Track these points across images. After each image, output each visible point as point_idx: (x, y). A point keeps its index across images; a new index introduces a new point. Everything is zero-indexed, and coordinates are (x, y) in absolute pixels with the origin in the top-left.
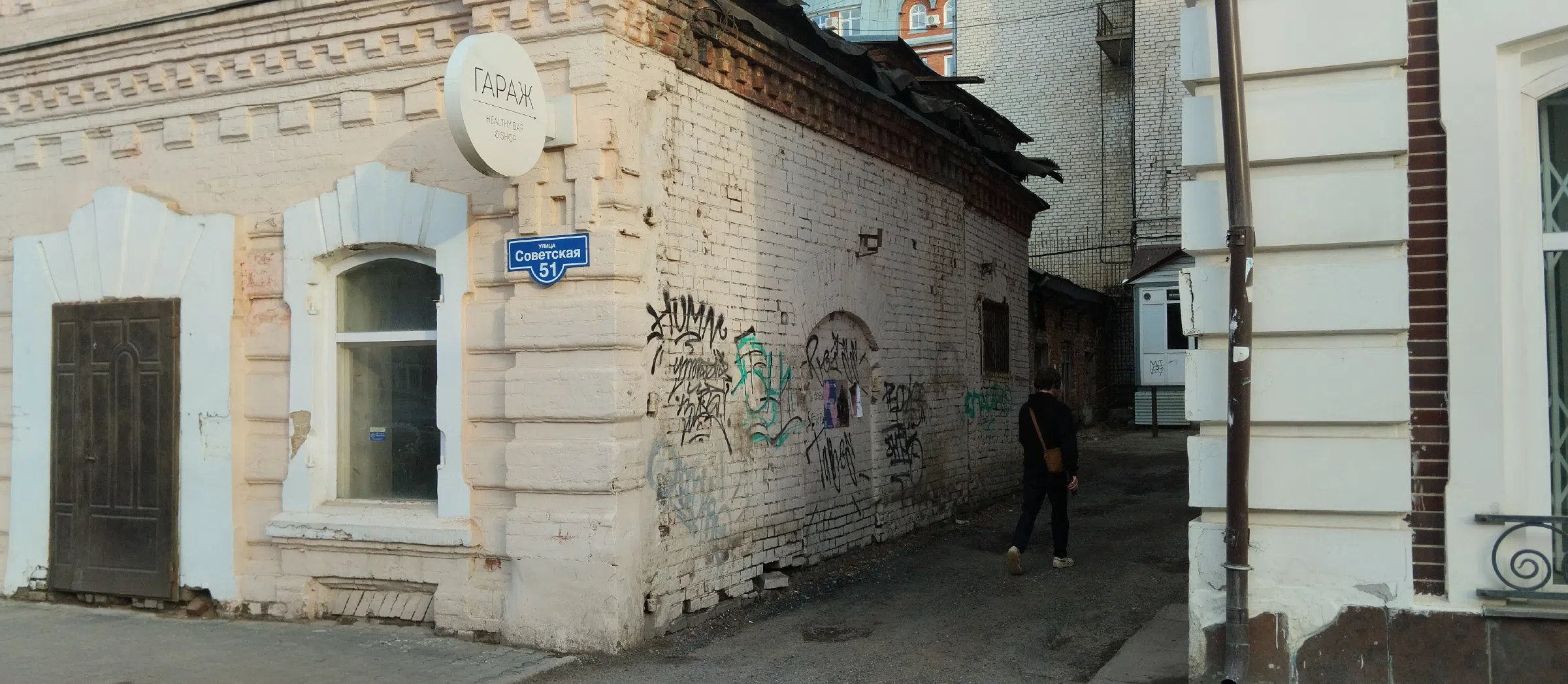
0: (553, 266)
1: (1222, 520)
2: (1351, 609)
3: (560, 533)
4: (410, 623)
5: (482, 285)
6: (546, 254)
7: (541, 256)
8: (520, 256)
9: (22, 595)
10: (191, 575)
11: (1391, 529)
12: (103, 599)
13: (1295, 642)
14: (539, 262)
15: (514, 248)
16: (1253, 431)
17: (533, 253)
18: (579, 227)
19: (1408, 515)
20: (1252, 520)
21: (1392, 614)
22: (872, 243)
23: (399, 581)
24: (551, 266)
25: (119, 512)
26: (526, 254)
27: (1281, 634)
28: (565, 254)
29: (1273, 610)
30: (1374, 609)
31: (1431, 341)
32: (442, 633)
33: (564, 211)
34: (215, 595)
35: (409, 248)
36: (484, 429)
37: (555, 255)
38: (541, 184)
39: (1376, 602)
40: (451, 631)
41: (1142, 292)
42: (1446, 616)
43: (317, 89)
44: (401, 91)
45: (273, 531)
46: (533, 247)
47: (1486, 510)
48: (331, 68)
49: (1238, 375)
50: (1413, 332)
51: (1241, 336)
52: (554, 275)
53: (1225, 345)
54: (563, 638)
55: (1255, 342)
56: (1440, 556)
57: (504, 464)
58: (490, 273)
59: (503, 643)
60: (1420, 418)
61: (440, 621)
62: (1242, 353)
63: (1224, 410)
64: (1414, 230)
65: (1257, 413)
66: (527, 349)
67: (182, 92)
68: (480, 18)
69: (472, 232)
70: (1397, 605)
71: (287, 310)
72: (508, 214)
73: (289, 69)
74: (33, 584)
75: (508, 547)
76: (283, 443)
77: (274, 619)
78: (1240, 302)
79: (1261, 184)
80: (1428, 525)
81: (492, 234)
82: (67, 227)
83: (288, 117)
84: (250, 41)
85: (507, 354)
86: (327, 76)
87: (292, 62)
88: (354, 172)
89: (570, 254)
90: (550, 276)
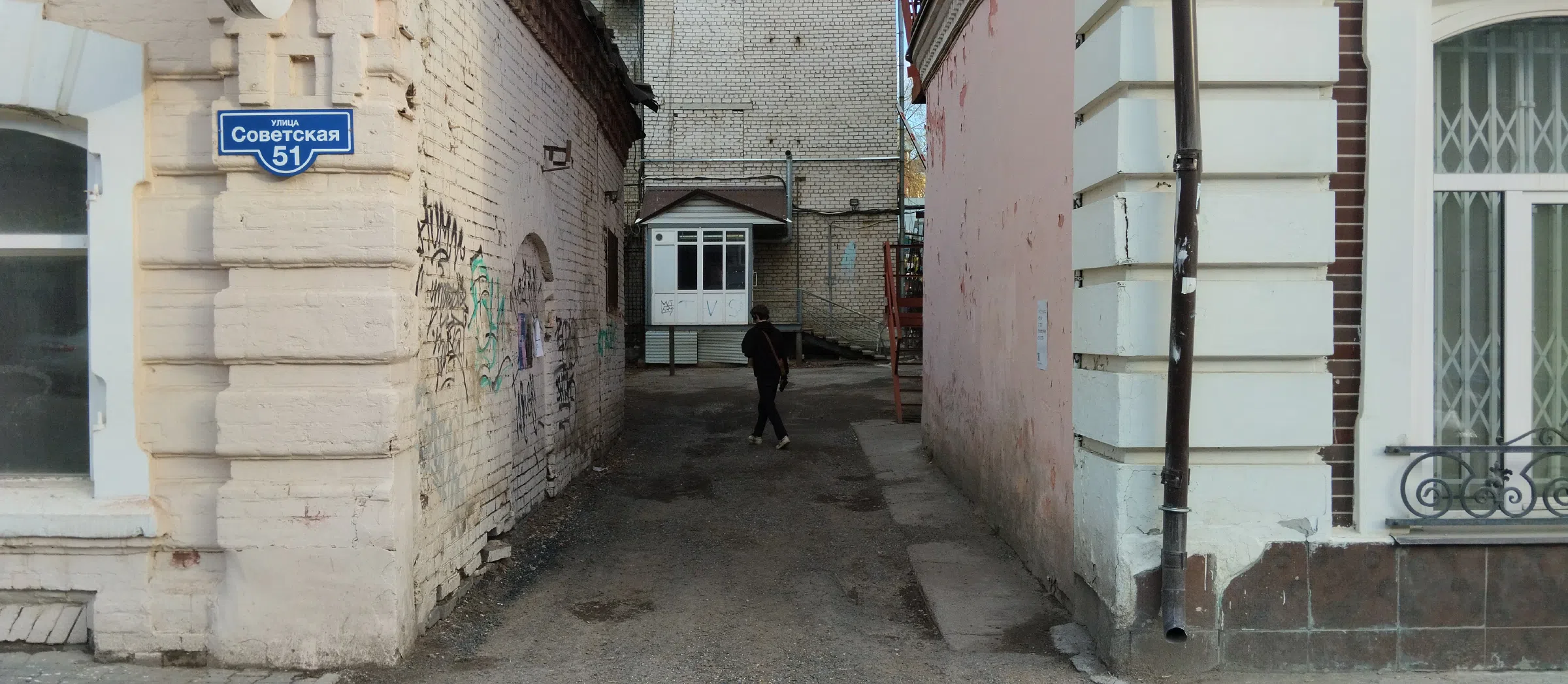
0: (296, 151)
1: (1160, 461)
2: (1275, 545)
3: (307, 512)
4: (45, 647)
5: (163, 172)
6: (284, 135)
7: (276, 136)
8: (239, 134)
11: (1308, 464)
13: (1222, 581)
14: (271, 144)
15: (231, 123)
16: (1196, 367)
17: (261, 132)
18: (336, 99)
19: (1322, 450)
20: (1193, 459)
21: (1313, 549)
22: (559, 156)
23: (27, 590)
24: (291, 151)
26: (250, 132)
27: (1209, 576)
28: (315, 135)
29: (1203, 553)
30: (1296, 544)
31: (1347, 275)
32: (109, 658)
33: (312, 77)
36: (166, 374)
37: (299, 136)
38: (274, 36)
39: (1297, 537)
40: (124, 655)
41: (654, 232)
42: (1361, 546)
46: (264, 123)
47: (1395, 442)
49: (1183, 307)
50: (1337, 267)
51: (1185, 269)
52: (297, 162)
53: (1168, 275)
54: (312, 650)
55: (1199, 273)
56: (1353, 487)
57: (210, 423)
58: (180, 159)
59: (217, 665)
60: (1339, 352)
61: (103, 643)
62: (1188, 285)
63: (1163, 344)
64: (1342, 164)
65: (1200, 347)
66: (249, 264)
69: (151, 98)
70: (1316, 538)
72: (213, 72)
75: (217, 535)
78: (1186, 230)
79: (1206, 105)
80: (1342, 458)
81: (184, 102)
85: (216, 269)
89: (323, 135)
90: (290, 164)
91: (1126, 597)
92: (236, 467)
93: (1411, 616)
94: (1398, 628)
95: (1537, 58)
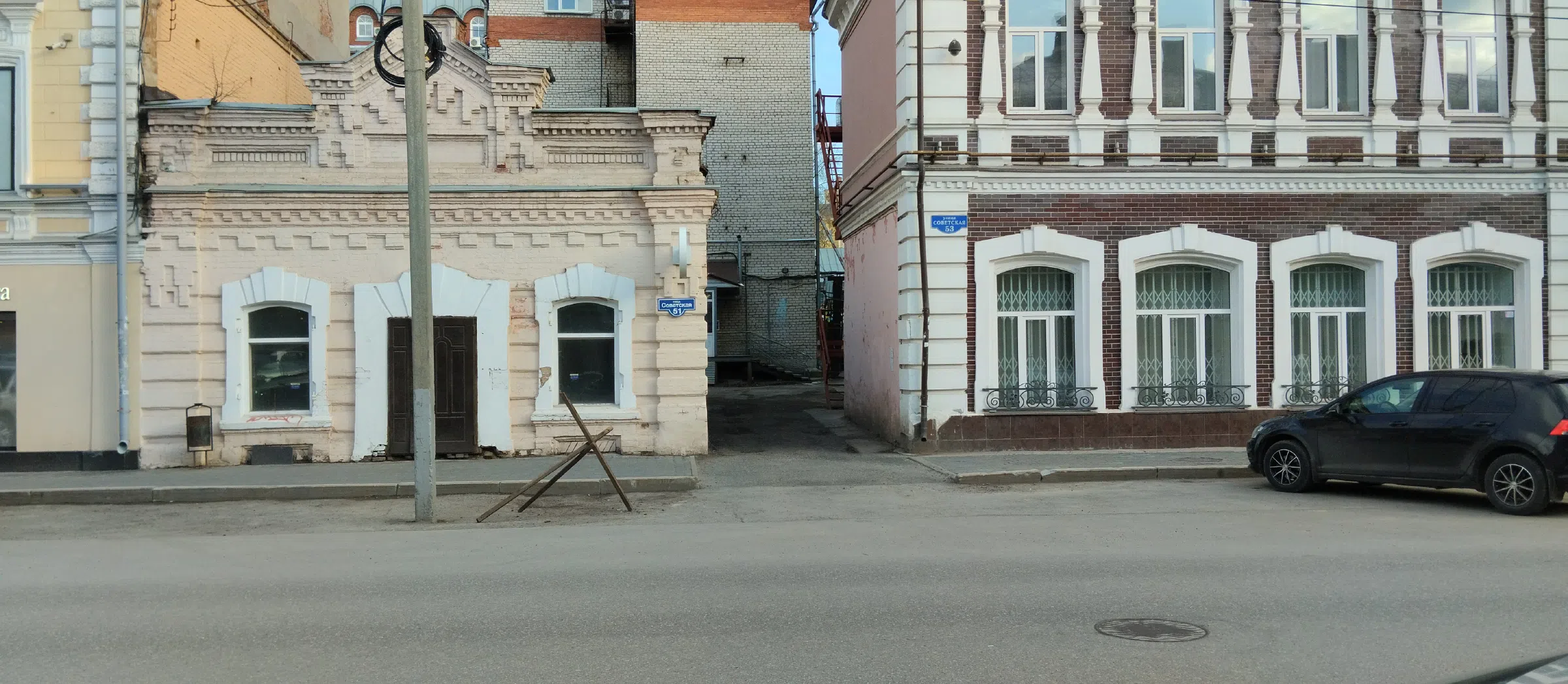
0: (680, 309)
1: (920, 394)
2: (952, 417)
5: (640, 316)
7: (674, 306)
8: (664, 305)
9: (370, 459)
10: (485, 439)
11: (962, 394)
13: (938, 427)
14: (673, 308)
15: (661, 302)
16: (929, 367)
17: (670, 305)
18: (691, 295)
19: (965, 390)
20: (929, 394)
21: (963, 418)
24: (678, 310)
26: (667, 305)
27: (934, 425)
28: (685, 305)
29: (932, 419)
30: (958, 416)
31: (972, 341)
32: (626, 454)
33: (684, 288)
34: (499, 449)
35: (605, 300)
36: (639, 373)
37: (680, 305)
38: (673, 278)
39: (958, 414)
40: (629, 453)
42: (976, 417)
43: (554, 230)
44: (601, 235)
45: (534, 419)
46: (671, 302)
47: (985, 388)
48: (564, 221)
49: (925, 350)
50: (968, 339)
51: (926, 340)
52: (681, 313)
53: (921, 342)
54: (686, 450)
55: (930, 341)
56: (974, 401)
57: (655, 386)
58: (644, 311)
59: (657, 454)
60: (969, 363)
61: (624, 450)
62: (926, 344)
63: (920, 361)
64: (969, 310)
65: (929, 362)
66: (665, 341)
67: (474, 223)
68: (652, 212)
69: (636, 295)
70: (964, 415)
71: (536, 323)
72: (656, 288)
73: (541, 220)
74: (376, 454)
75: (656, 418)
76: (534, 381)
77: (536, 456)
78: (926, 330)
79: (931, 295)
80: (971, 392)
81: (646, 295)
82: (397, 280)
83: (537, 240)
84: (522, 206)
85: (656, 343)
86: (563, 225)
87: (543, 217)
88: (576, 265)
89: (687, 305)
90: (678, 313)
91: (911, 431)
92: (662, 399)
93: (990, 436)
94: (987, 439)
95: (1033, 276)
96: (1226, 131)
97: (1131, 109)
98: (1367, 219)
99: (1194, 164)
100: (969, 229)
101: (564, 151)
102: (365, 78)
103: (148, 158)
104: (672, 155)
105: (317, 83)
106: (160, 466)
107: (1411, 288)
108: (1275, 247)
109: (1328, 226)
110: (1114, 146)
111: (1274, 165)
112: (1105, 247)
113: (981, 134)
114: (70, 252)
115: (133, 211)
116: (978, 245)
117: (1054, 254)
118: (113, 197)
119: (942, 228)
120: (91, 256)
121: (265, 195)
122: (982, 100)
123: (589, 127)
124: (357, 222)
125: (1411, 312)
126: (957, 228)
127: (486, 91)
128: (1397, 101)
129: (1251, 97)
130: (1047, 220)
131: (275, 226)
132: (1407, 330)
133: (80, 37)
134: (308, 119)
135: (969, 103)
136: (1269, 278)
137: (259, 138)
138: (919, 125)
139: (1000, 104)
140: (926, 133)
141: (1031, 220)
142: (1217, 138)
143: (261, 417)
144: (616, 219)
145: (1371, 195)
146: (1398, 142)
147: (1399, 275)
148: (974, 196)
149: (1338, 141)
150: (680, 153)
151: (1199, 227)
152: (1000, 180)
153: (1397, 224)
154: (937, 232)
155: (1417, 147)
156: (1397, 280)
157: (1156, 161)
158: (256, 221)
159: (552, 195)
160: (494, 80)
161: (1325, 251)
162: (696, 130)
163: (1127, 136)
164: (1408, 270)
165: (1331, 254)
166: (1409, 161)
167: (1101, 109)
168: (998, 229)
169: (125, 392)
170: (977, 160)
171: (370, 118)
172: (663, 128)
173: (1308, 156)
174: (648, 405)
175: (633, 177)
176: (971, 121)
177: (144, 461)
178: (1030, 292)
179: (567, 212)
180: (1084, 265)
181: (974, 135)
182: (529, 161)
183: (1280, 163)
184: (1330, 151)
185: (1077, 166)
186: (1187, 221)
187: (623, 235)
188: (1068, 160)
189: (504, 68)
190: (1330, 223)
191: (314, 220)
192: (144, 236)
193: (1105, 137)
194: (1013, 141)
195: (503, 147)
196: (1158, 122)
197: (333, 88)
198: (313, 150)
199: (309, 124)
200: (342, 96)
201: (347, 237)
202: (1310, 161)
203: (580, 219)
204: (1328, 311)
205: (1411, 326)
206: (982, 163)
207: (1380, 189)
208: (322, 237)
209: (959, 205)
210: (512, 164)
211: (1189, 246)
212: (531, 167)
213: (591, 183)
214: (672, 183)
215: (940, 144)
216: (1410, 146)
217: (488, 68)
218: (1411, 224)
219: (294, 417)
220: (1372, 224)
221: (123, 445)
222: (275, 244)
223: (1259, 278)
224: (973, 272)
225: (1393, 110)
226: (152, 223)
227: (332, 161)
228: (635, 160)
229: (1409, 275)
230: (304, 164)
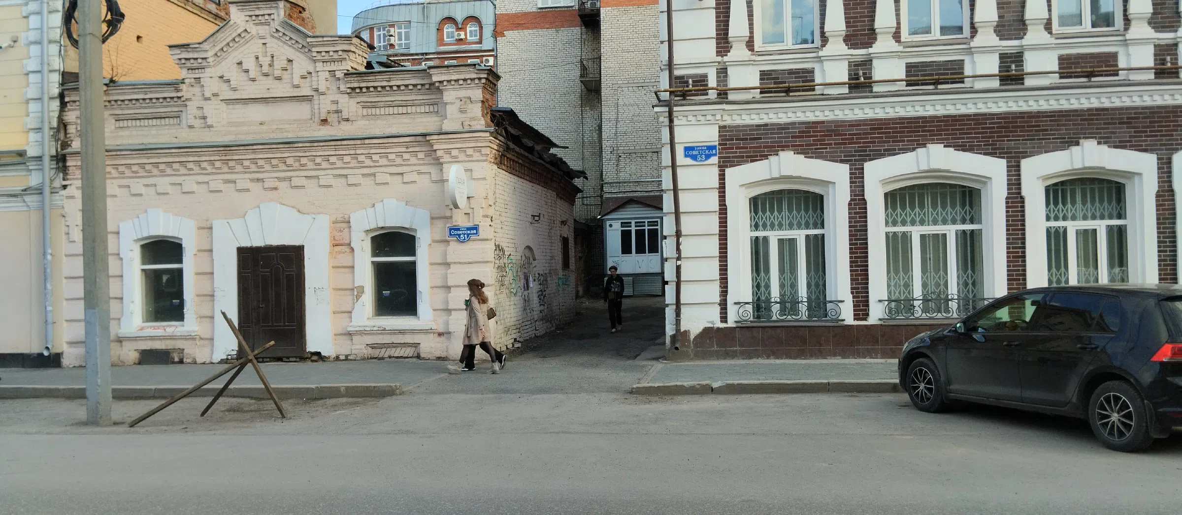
0: (466, 236)
1: (674, 307)
2: (705, 328)
4: (407, 358)
5: (434, 241)
6: (463, 232)
7: (461, 232)
8: (453, 232)
9: (224, 361)
10: (312, 346)
11: (715, 307)
12: (268, 360)
13: (692, 337)
14: (460, 234)
15: (451, 230)
16: (682, 283)
17: (458, 232)
18: (475, 223)
19: (719, 303)
20: (682, 307)
21: (715, 328)
22: (537, 218)
23: (404, 343)
25: (276, 326)
26: (455, 232)
27: (689, 335)
28: (470, 232)
29: (687, 329)
31: (724, 259)
32: (424, 359)
33: (469, 218)
34: (323, 354)
35: (407, 229)
36: (436, 290)
37: (466, 232)
39: (712, 326)
40: (427, 358)
41: (608, 223)
42: (727, 327)
43: (365, 171)
44: (402, 174)
45: (350, 329)
46: (458, 229)
47: (736, 301)
48: (372, 164)
49: (678, 268)
50: (720, 257)
51: (679, 258)
53: (675, 261)
55: (682, 259)
56: (726, 313)
57: (447, 302)
58: (439, 238)
59: (449, 360)
60: (721, 279)
61: (422, 355)
62: (679, 263)
63: (675, 278)
64: (720, 231)
65: (682, 279)
66: (455, 263)
67: (302, 168)
68: (439, 153)
69: (432, 224)
70: (716, 326)
71: (352, 250)
72: (446, 218)
73: (354, 163)
74: (230, 357)
75: (448, 328)
76: (350, 298)
77: (351, 360)
78: (678, 249)
79: (683, 218)
80: (723, 305)
81: (439, 224)
82: (244, 217)
83: (351, 180)
84: (337, 153)
85: (447, 265)
86: (370, 167)
87: (355, 161)
88: (382, 201)
89: (472, 232)
90: (465, 239)
91: (668, 341)
92: (453, 312)
93: (741, 345)
94: (738, 348)
95: (789, 198)
96: (972, 54)
97: (875, 39)
98: (1125, 132)
99: (940, 87)
100: (719, 158)
101: (373, 105)
102: (219, 54)
103: (69, 127)
104: (458, 103)
105: (183, 61)
106: (76, 365)
107: (1173, 200)
108: (1025, 164)
109: (1081, 141)
110: (858, 74)
111: (1023, 84)
112: (851, 169)
113: (730, 71)
114: (15, 201)
115: (56, 168)
116: (729, 171)
117: (800, 177)
118: (39, 158)
119: (694, 158)
120: (29, 204)
121: (145, 152)
122: (730, 39)
123: (391, 84)
124: (214, 171)
125: (1174, 223)
126: (708, 157)
127: (310, 58)
128: (1154, 14)
129: (997, 19)
130: (792, 146)
131: (156, 176)
132: (1170, 242)
133: (23, 38)
134: (178, 90)
135: (717, 43)
136: (1020, 193)
137: (145, 108)
138: (670, 65)
139: (747, 42)
140: (677, 73)
141: (778, 147)
142: (963, 60)
143: (148, 327)
144: (413, 160)
145: (1128, 108)
146: (1155, 55)
147: (1159, 187)
148: (725, 127)
149: (1091, 58)
150: (465, 102)
151: (945, 146)
152: (748, 112)
153: (1156, 136)
154: (689, 161)
155: (1176, 59)
156: (1158, 192)
157: (902, 86)
158: (142, 173)
159: (359, 142)
160: (314, 49)
161: (1078, 165)
162: (477, 81)
163: (871, 64)
164: (1170, 182)
165: (1085, 168)
166: (1168, 73)
167: (845, 41)
168: (747, 157)
169: (49, 308)
170: (726, 94)
171: (225, 86)
172: (449, 81)
173: (1059, 73)
174: (443, 317)
175: (426, 124)
176: (719, 59)
177: (65, 361)
178: (785, 212)
179: (373, 156)
180: (830, 185)
181: (723, 72)
182: (345, 115)
183: (1029, 82)
184: (1082, 67)
185: (823, 95)
186: (933, 142)
187: (420, 173)
188: (814, 90)
189: (320, 39)
190: (1084, 138)
191: (183, 171)
192: (65, 187)
193: (849, 66)
194: (761, 75)
195: (325, 105)
196: (901, 48)
197: (196, 65)
198: (184, 115)
199: (179, 94)
200: (203, 70)
201: (208, 183)
202: (1061, 77)
203: (384, 161)
204: (1089, 224)
205: (1175, 237)
206: (732, 97)
207: (1137, 102)
208: (190, 183)
209: (710, 135)
210: (333, 118)
211: (935, 165)
212: (347, 120)
213: (394, 131)
214: (458, 128)
215: (690, 81)
216: (1168, 58)
217: (309, 40)
218: (1172, 135)
219: (171, 328)
220: (1130, 137)
221: (47, 348)
222: (156, 191)
223: (1009, 193)
224: (724, 196)
225: (1149, 23)
226: (68, 177)
227: (198, 123)
228: (432, 110)
229: (1171, 186)
230: (179, 127)
